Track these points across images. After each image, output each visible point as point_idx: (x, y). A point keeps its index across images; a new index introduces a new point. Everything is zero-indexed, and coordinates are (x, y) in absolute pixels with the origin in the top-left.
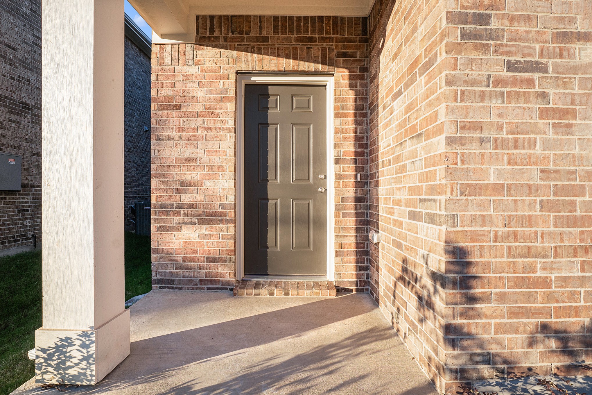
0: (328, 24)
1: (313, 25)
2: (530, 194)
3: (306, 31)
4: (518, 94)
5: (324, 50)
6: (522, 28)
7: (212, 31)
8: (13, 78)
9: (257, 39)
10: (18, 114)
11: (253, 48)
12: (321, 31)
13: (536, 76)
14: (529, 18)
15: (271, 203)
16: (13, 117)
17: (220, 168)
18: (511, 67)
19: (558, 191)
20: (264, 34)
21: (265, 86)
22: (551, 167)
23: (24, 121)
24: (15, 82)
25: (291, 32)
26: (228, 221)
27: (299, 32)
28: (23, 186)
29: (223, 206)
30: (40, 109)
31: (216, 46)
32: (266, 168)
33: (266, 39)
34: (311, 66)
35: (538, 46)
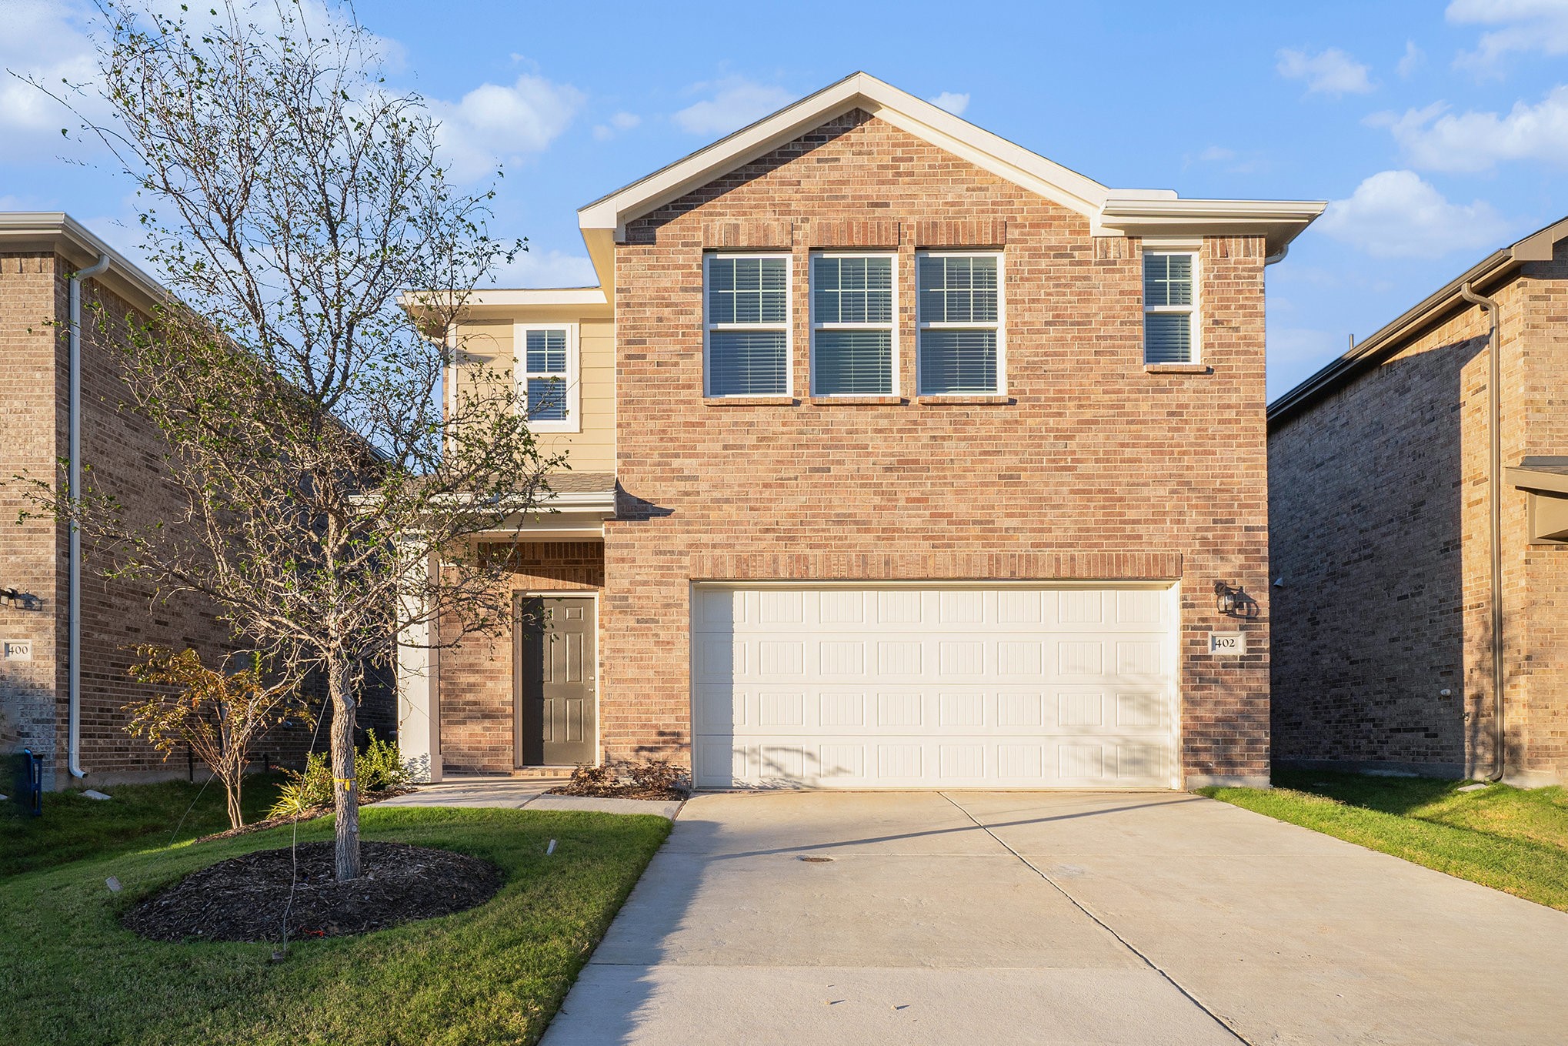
0: (592, 549)
1: (579, 549)
2: (649, 683)
3: (573, 555)
4: (643, 635)
5: (588, 571)
6: (644, 602)
9: (531, 562)
11: (527, 570)
12: (586, 556)
13: (652, 625)
14: (648, 597)
15: (546, 703)
17: (499, 671)
18: (638, 621)
19: (664, 681)
20: (537, 558)
21: (540, 599)
22: (661, 670)
25: (560, 556)
26: (507, 716)
27: (567, 555)
29: (503, 703)
32: (542, 671)
33: (538, 562)
34: (578, 585)
35: (653, 611)
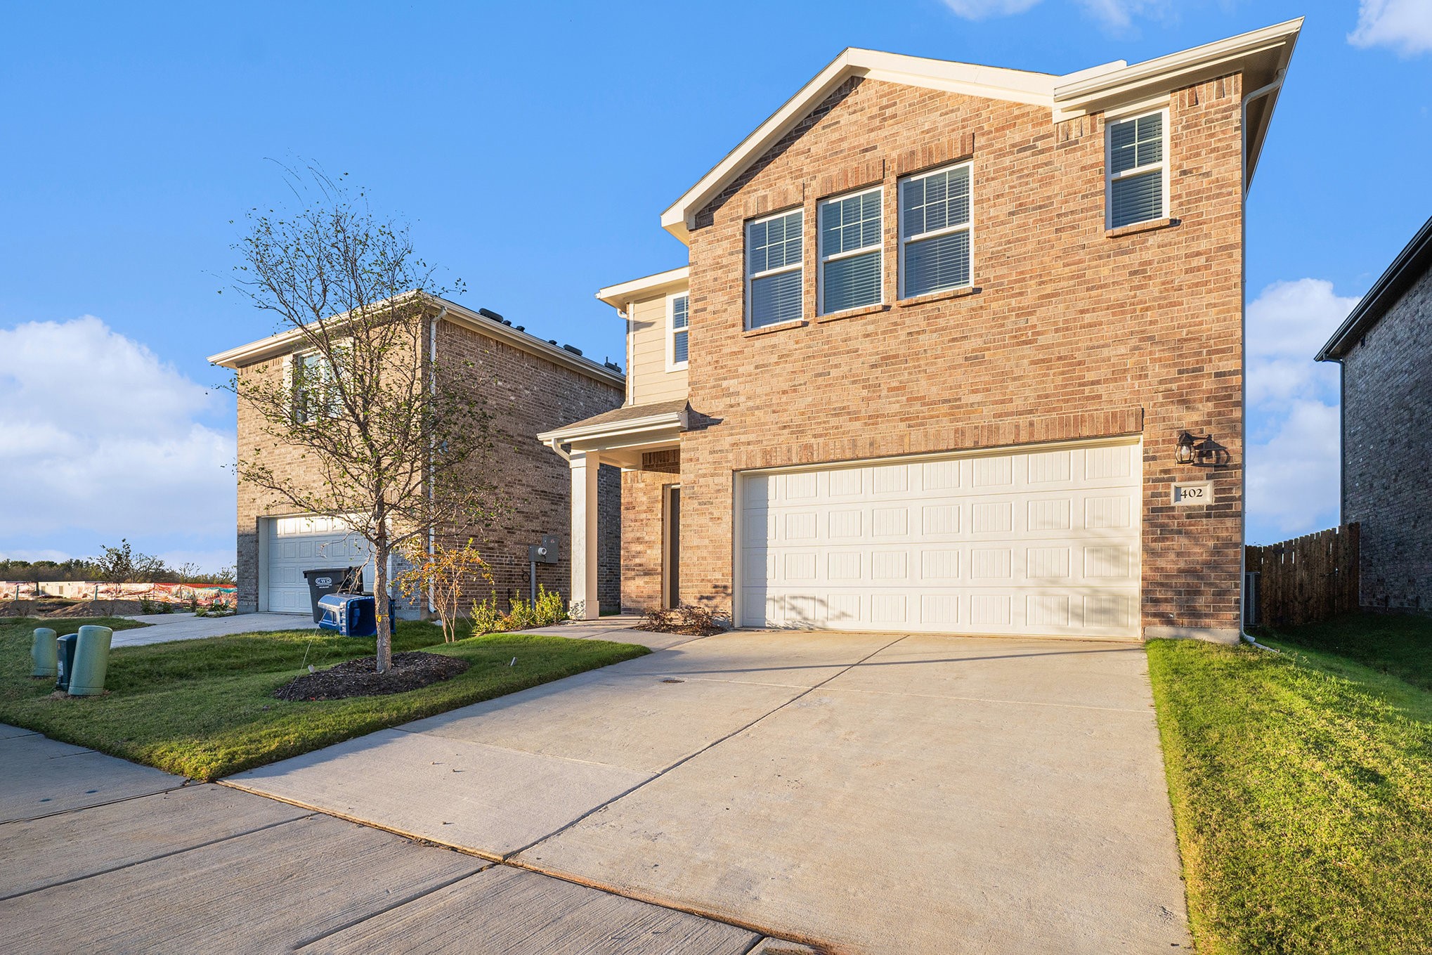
2: (706, 549)
4: (702, 513)
6: (704, 489)
7: (650, 462)
8: (553, 477)
10: (556, 504)
13: (709, 506)
14: (707, 486)
16: (554, 507)
18: (700, 504)
19: (715, 547)
22: (713, 539)
23: (560, 509)
24: (554, 480)
26: (658, 574)
28: (559, 560)
30: (570, 497)
31: (652, 470)
35: (709, 495)
